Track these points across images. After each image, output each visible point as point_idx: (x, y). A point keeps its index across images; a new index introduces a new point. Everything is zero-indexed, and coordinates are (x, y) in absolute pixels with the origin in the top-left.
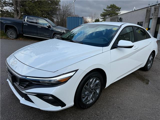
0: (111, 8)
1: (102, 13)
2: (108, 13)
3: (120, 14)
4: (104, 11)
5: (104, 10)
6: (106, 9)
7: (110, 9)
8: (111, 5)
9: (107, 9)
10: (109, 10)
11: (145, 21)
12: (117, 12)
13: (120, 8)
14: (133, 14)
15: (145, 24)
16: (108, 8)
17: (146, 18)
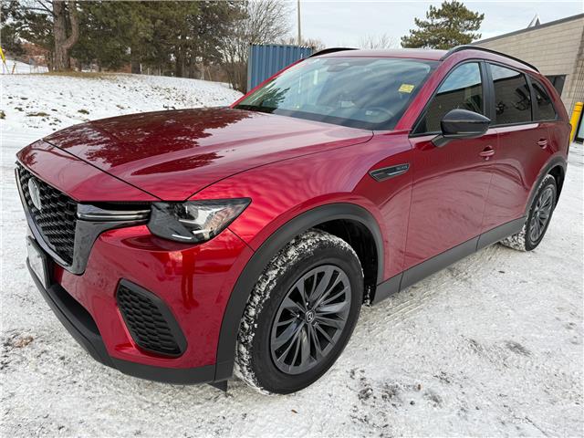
0: (445, 15)
1: (409, 35)
2: (432, 38)
3: (479, 40)
4: (417, 28)
5: (417, 22)
6: (423, 19)
7: (439, 21)
8: (445, 6)
9: (430, 21)
10: (437, 25)
11: (575, 73)
12: (467, 33)
13: (482, 17)
14: (528, 40)
15: (572, 84)
16: (431, 15)
17: (577, 62)
